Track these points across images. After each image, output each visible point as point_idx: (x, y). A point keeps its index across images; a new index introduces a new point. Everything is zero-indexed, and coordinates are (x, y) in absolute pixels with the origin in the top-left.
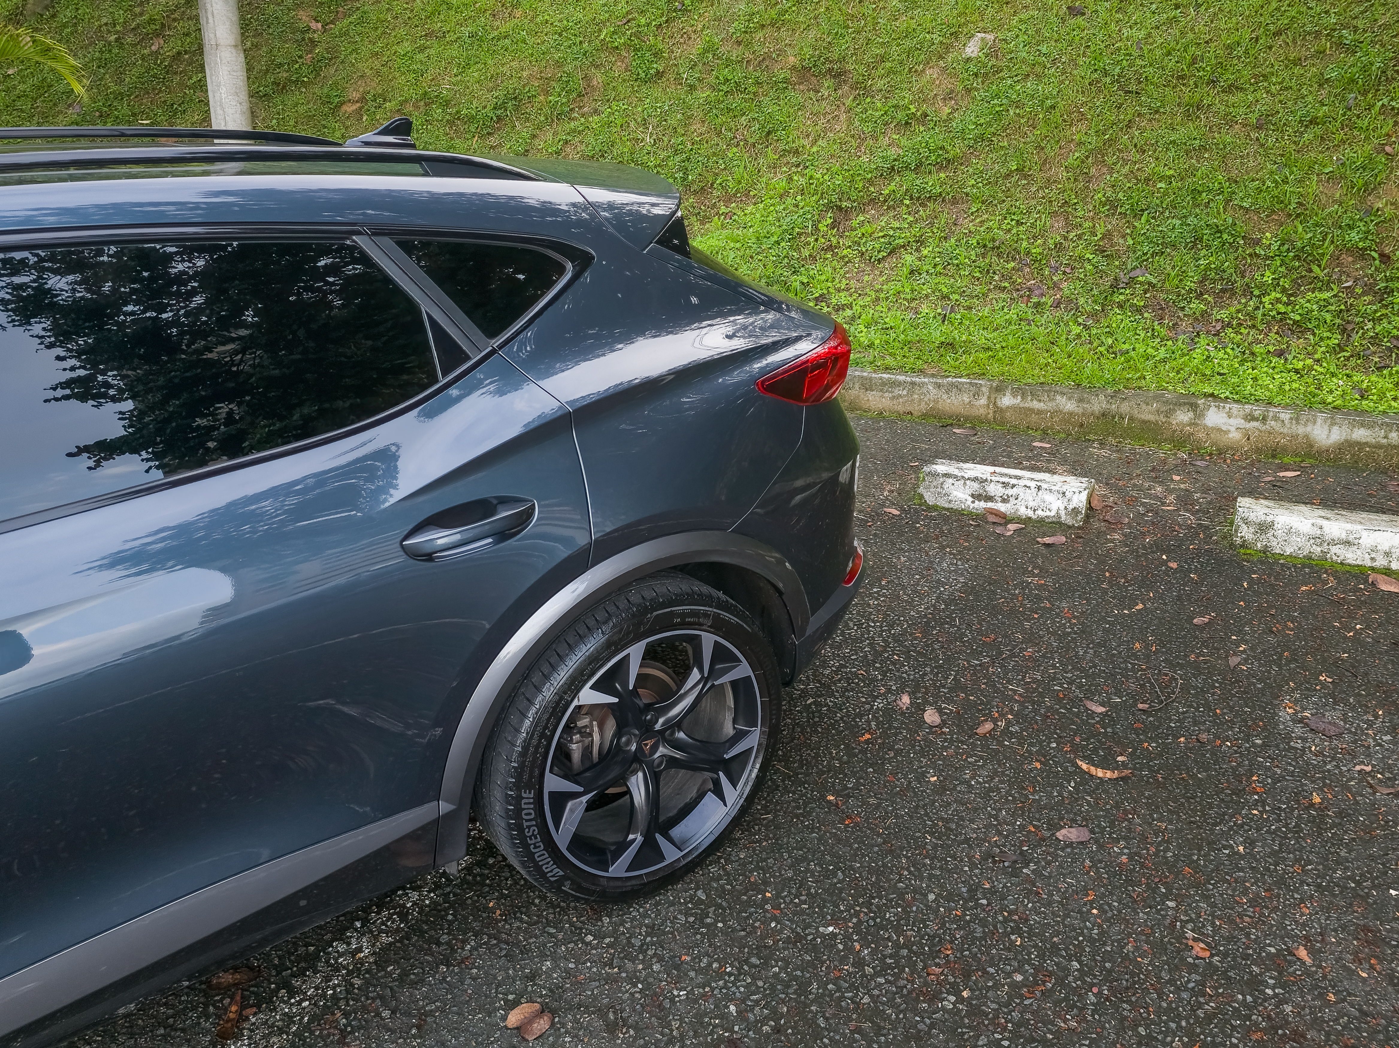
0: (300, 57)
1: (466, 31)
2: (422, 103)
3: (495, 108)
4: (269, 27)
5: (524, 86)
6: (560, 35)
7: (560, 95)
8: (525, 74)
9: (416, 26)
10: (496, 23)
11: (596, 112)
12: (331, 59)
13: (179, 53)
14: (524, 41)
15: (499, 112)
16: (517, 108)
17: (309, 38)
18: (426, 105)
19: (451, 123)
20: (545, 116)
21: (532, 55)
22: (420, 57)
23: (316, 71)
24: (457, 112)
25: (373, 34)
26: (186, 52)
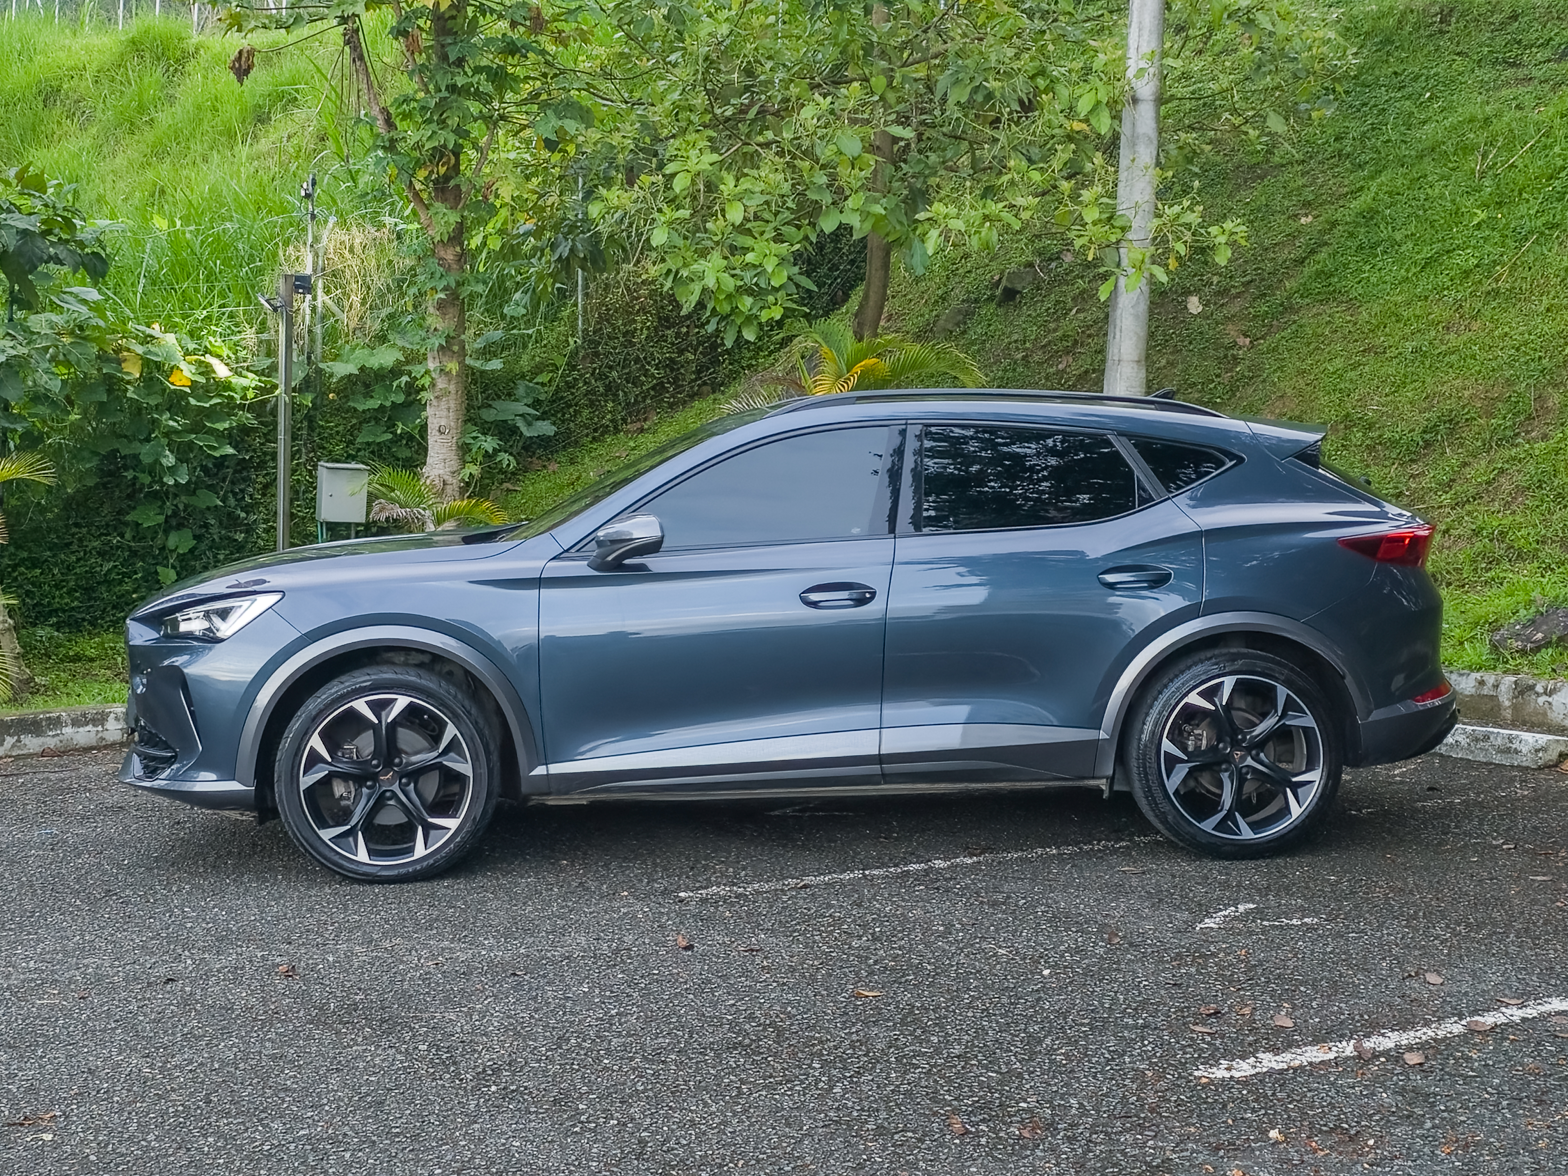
0: (1218, 376)
1: (1409, 345)
2: (1342, 426)
3: (1424, 432)
4: (1190, 343)
5: (1464, 407)
6: (1518, 350)
7: (1505, 418)
8: (1467, 393)
9: (1356, 341)
10: (1447, 337)
11: (1545, 437)
12: (1252, 378)
13: (1086, 372)
14: (1473, 357)
15: (1427, 437)
16: (1451, 432)
17: (1233, 355)
18: (1346, 428)
19: (1370, 449)
20: (1484, 441)
21: (1480, 372)
22: (1352, 374)
23: (1233, 391)
24: (1380, 436)
25: (1305, 350)
26: (1094, 371)
